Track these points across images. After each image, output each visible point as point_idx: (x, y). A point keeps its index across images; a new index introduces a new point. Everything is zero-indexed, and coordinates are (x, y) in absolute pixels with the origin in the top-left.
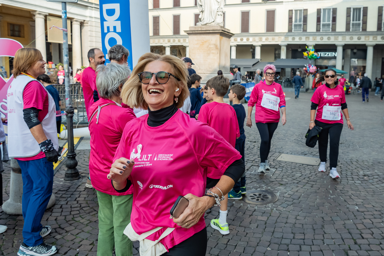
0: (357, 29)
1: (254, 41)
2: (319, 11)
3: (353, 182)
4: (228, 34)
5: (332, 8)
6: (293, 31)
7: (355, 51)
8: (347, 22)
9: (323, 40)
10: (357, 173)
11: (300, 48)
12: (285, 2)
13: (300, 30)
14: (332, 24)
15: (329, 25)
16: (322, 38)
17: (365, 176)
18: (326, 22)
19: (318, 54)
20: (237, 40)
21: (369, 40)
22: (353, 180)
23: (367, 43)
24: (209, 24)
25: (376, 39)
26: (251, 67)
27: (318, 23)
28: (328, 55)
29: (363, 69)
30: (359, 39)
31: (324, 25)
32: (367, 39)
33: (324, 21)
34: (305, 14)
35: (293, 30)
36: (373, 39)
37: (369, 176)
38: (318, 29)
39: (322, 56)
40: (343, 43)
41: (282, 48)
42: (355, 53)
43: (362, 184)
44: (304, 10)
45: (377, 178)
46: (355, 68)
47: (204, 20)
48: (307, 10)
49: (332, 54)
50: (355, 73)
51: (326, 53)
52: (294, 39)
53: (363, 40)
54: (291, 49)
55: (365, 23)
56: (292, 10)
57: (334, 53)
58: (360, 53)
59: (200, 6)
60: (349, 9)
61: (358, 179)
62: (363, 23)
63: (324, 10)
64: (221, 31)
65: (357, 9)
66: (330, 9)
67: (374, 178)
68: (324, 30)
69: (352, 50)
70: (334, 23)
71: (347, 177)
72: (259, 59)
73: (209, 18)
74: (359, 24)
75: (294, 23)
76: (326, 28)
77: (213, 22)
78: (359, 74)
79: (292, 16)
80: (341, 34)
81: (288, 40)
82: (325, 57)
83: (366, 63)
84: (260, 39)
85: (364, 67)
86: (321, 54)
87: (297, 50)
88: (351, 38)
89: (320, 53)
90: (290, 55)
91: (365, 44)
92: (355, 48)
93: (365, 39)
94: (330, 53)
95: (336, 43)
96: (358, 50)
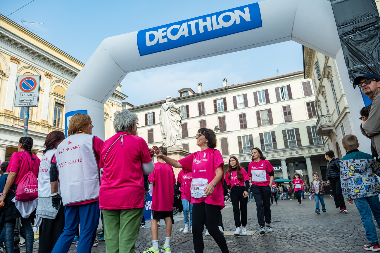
0: (294, 145)
2: (261, 135)
3: (281, 241)
4: (186, 153)
5: (271, 131)
6: (243, 153)
7: (297, 163)
8: (284, 141)
10: (286, 235)
12: (234, 131)
13: (249, 151)
14: (273, 144)
15: (271, 145)
16: (267, 155)
17: (293, 236)
18: (268, 143)
21: (305, 153)
22: (281, 240)
24: (171, 147)
25: (311, 152)
27: (262, 144)
28: (276, 169)
29: (307, 178)
30: (297, 153)
31: (267, 145)
32: (304, 152)
33: (266, 142)
34: (251, 138)
35: (243, 151)
36: (308, 152)
37: (296, 236)
38: (263, 149)
40: (285, 158)
42: (297, 165)
43: (289, 242)
44: (249, 135)
45: (304, 237)
47: (167, 144)
48: (251, 135)
49: (278, 168)
52: (245, 158)
53: (301, 153)
55: (299, 140)
56: (240, 137)
57: (280, 167)
58: (301, 165)
59: (164, 135)
60: (284, 131)
61: (286, 239)
62: (297, 141)
63: (265, 133)
64: (180, 151)
65: (290, 130)
66: (269, 133)
67: (301, 237)
68: (267, 149)
69: (294, 163)
70: (274, 143)
71: (275, 239)
73: (170, 142)
74: (295, 142)
75: (243, 146)
76: (269, 148)
77: (174, 145)
79: (241, 141)
80: (281, 150)
83: (307, 172)
85: (307, 176)
88: (291, 153)
91: (303, 156)
92: (296, 161)
93: (302, 153)
94: (276, 167)
95: (280, 158)
96: (299, 162)
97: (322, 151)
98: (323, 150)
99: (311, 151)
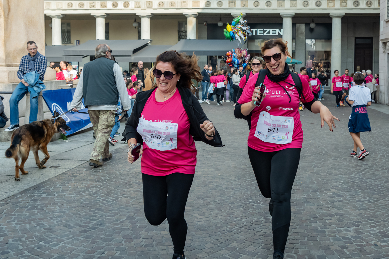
1: (139, 7)
7: (312, 25)
9: (259, 7)
11: (220, 20)
16: (256, 3)
19: (253, 31)
20: (106, 6)
21: (334, 6)
23: (332, 12)
25: (346, 6)
26: (131, 54)
28: (269, 32)
29: (326, 57)
30: (317, 6)
32: (331, 4)
36: (341, 5)
39: (258, 34)
40: (293, 12)
41: (189, 19)
42: (312, 30)
46: (313, 55)
49: (275, 32)
50: (313, 63)
51: (265, 30)
52: (208, 4)
53: (325, 7)
54: (205, 23)
57: (278, 30)
58: (320, 30)
69: (307, 24)
72: (148, 40)
78: (319, 64)
81: (199, 6)
82: (263, 36)
83: (330, 46)
84: (148, 4)
85: (328, 54)
86: (256, 32)
87: (217, 24)
88: (306, 3)
89: (254, 30)
90: (205, 34)
91: (329, 14)
92: (313, 22)
93: (328, 6)
94: (271, 30)
95: (281, 12)
96: (317, 24)
97: (367, 7)
98: (370, 4)
99: (347, 4)
